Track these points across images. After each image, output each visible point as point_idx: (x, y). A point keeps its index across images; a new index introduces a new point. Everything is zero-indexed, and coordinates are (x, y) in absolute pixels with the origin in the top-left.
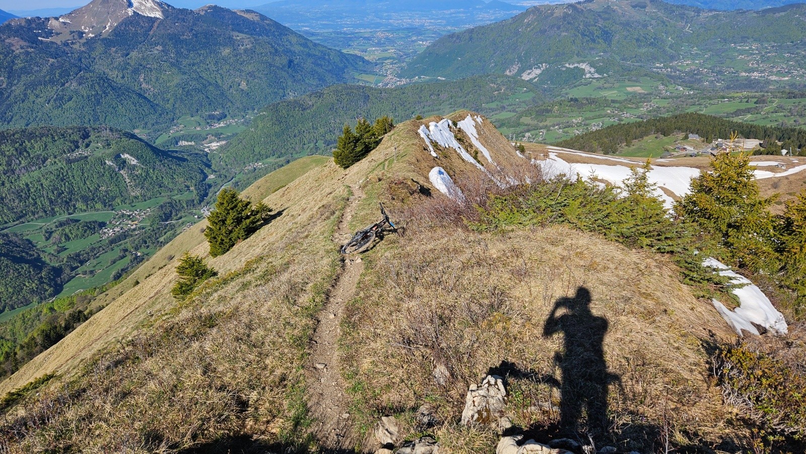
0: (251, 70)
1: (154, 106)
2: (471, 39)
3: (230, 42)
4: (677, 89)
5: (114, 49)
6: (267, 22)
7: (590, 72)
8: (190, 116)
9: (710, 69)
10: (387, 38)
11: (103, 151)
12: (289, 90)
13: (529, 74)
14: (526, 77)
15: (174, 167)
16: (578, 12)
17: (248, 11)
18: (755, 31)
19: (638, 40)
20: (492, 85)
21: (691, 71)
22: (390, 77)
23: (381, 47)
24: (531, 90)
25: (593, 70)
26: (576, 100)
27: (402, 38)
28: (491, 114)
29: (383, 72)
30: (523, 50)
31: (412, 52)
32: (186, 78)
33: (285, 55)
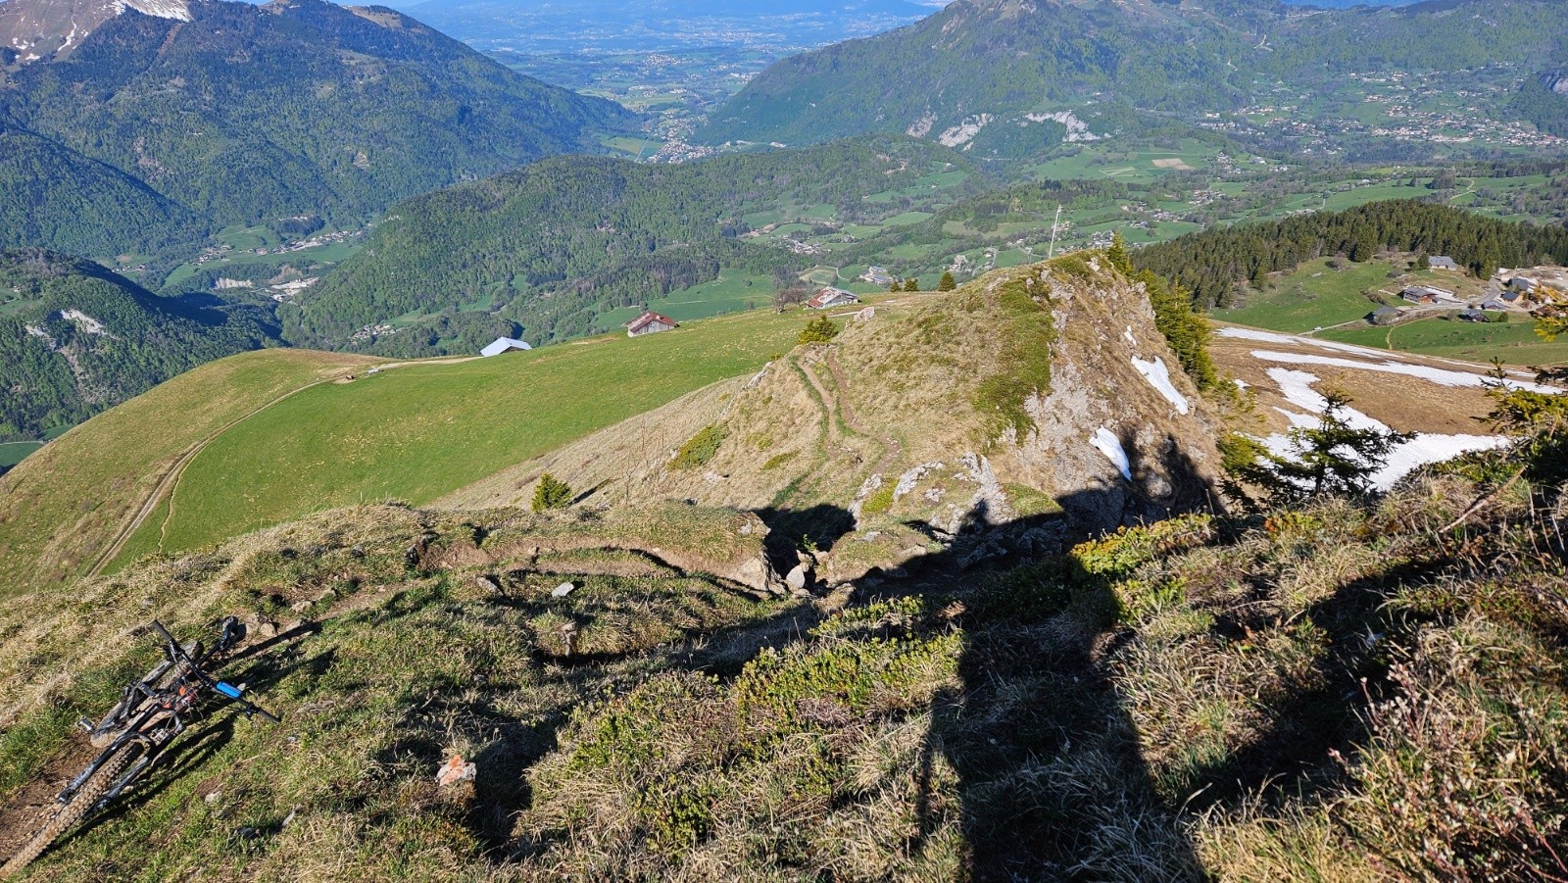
0: (377, 129)
1: (162, 205)
2: (835, 65)
3: (334, 69)
4: (1254, 162)
5: (81, 86)
6: (418, 31)
7: (1076, 131)
8: (243, 225)
9: (1313, 122)
10: (669, 68)
11: (22, 305)
12: (460, 170)
13: (954, 135)
14: (948, 140)
15: (190, 337)
16: (1048, 9)
17: (376, 9)
18: (1395, 47)
19: (1167, 66)
20: (881, 157)
21: (1276, 126)
22: (674, 143)
23: (656, 84)
24: (961, 167)
25: (1081, 126)
26: (1057, 185)
27: (699, 66)
28: (881, 217)
29: (660, 133)
30: (941, 88)
31: (718, 95)
32: (236, 144)
33: (452, 96)
